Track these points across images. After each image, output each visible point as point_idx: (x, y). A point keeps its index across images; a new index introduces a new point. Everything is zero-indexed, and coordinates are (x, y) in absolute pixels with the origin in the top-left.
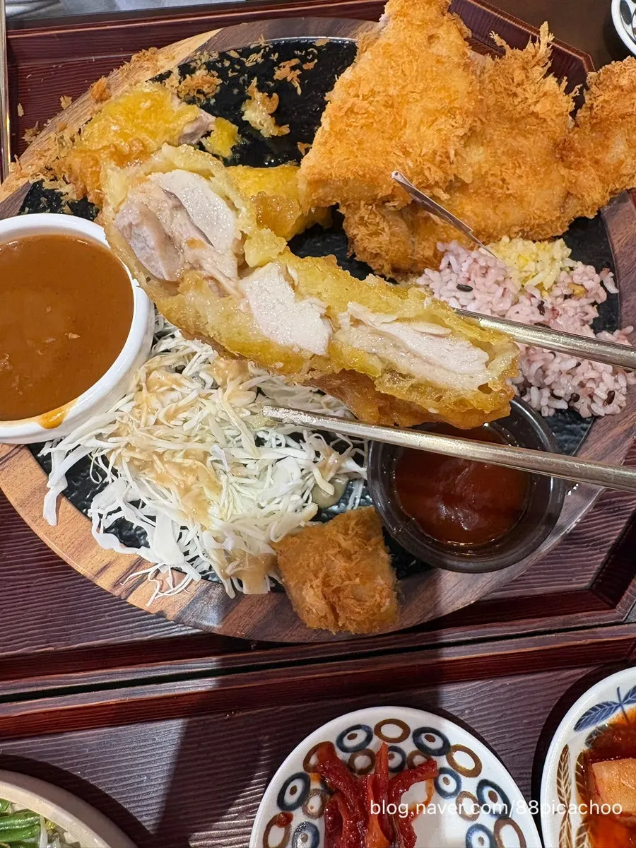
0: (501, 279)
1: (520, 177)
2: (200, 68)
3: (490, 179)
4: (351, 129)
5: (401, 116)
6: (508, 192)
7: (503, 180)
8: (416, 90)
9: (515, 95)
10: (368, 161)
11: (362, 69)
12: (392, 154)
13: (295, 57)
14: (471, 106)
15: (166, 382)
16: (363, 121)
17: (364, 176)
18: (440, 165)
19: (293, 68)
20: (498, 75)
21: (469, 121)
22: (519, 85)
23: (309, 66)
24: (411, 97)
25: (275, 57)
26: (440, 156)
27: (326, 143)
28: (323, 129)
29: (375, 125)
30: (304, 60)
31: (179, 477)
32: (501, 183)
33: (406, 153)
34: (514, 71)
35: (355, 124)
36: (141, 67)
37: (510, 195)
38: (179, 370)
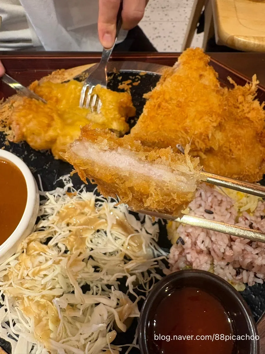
0: (229, 207)
1: (239, 149)
2: (84, 80)
3: (224, 149)
4: (159, 116)
5: (184, 113)
6: (232, 157)
7: (230, 150)
8: (193, 100)
9: (238, 108)
10: (166, 134)
11: (166, 86)
12: (179, 132)
13: (130, 79)
14: (220, 111)
15: (38, 248)
16: (165, 113)
17: (164, 142)
18: (203, 141)
19: (128, 84)
20: (230, 97)
21: (219, 119)
22: (240, 103)
23: (135, 84)
24: (191, 104)
25: (120, 78)
26: (204, 136)
27: (145, 122)
28: (144, 114)
29: (171, 116)
30: (134, 81)
31: (36, 311)
32: (229, 151)
33: (187, 132)
34: (238, 96)
35: (160, 114)
36: (56, 77)
37: (233, 158)
38: (46, 243)
